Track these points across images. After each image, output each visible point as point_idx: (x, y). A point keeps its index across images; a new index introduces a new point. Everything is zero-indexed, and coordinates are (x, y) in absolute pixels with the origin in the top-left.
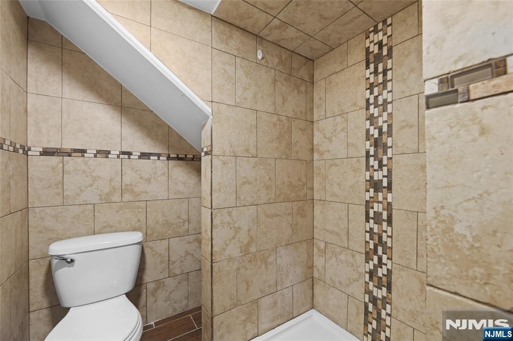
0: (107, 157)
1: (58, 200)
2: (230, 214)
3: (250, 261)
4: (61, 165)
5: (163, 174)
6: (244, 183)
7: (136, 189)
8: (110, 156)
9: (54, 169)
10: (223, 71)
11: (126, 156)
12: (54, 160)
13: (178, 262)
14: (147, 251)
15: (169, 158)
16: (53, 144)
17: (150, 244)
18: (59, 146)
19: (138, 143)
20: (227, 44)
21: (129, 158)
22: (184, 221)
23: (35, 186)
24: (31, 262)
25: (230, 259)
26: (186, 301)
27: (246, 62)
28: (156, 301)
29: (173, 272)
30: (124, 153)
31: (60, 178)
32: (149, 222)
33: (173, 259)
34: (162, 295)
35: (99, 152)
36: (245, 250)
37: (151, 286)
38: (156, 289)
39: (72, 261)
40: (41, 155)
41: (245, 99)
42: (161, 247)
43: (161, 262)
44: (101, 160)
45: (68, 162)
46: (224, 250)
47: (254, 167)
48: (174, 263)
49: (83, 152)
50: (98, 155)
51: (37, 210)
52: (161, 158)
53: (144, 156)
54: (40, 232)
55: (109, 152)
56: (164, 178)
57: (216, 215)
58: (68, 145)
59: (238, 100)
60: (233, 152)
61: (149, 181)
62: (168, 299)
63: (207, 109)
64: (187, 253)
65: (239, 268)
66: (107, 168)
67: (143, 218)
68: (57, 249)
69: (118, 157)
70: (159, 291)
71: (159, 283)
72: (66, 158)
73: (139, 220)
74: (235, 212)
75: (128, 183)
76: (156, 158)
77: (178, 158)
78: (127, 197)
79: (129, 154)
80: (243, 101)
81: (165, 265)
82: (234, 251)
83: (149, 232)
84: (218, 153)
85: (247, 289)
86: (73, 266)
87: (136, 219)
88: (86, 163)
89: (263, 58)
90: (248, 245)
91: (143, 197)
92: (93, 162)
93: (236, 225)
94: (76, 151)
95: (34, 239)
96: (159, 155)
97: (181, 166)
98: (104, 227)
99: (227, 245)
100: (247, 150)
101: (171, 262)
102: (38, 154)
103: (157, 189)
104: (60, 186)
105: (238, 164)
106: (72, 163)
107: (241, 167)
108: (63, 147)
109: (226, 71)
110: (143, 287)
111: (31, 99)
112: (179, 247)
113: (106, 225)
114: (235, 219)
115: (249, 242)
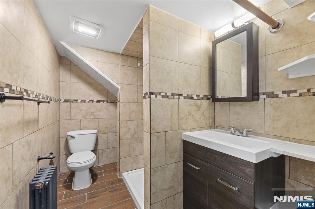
0: (85, 102)
1: (69, 118)
2: (127, 123)
3: (135, 141)
4: (70, 105)
5: (105, 108)
6: (132, 112)
7: (95, 114)
8: (86, 102)
9: (68, 107)
10: (124, 73)
11: (92, 102)
12: (68, 104)
13: (111, 143)
14: (99, 137)
15: (107, 102)
16: (68, 98)
17: (100, 135)
18: (69, 99)
19: (96, 97)
20: (126, 63)
21: (93, 102)
22: (113, 127)
23: (62, 112)
24: (61, 138)
25: (127, 139)
26: (114, 159)
27: (133, 68)
28: (102, 157)
29: (109, 146)
30: (91, 101)
31: (69, 110)
32: (100, 127)
33: (109, 141)
34: (104, 155)
35: (82, 100)
36: (133, 136)
37: (100, 151)
38: (102, 152)
39: (74, 137)
40: (64, 102)
41: (133, 81)
42: (104, 136)
43: (104, 142)
44: (83, 103)
45: (72, 104)
46: (124, 136)
47: (136, 106)
48: (109, 143)
49: (77, 100)
50: (82, 102)
51: (63, 121)
52: (104, 102)
53: (98, 101)
54: (63, 128)
55: (86, 101)
56: (105, 110)
57: (121, 123)
58: (72, 98)
59: (130, 82)
60: (128, 101)
61: (100, 111)
62: (107, 157)
63: (118, 87)
64: (115, 140)
65: (130, 143)
66: (85, 106)
67: (97, 125)
68: (69, 133)
69: (89, 102)
70: (104, 153)
71: (103, 150)
72: (72, 103)
73: (96, 126)
74: (129, 123)
75: (92, 112)
76: (103, 102)
77: (111, 102)
78: (92, 117)
79: (93, 101)
80: (132, 82)
81: (106, 143)
82: (128, 136)
83: (100, 130)
84: (122, 102)
85: (134, 151)
86: (74, 139)
87: (95, 125)
88: (78, 105)
89: (140, 65)
90: (134, 135)
91: (98, 117)
92: (80, 104)
93: (129, 127)
94: (75, 100)
95: (62, 130)
96: (104, 101)
97: (112, 105)
98: (84, 128)
99: (125, 134)
100: (134, 100)
101: (108, 143)
102: (63, 102)
103: (103, 114)
104: (70, 113)
105: (130, 105)
106: (74, 104)
107: (131, 106)
108: (71, 99)
109: (125, 72)
110: (98, 151)
111: (61, 83)
112: (111, 137)
113: (84, 127)
114: (129, 125)
115: (134, 134)
